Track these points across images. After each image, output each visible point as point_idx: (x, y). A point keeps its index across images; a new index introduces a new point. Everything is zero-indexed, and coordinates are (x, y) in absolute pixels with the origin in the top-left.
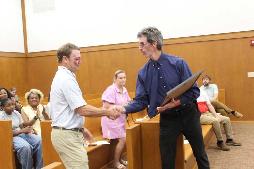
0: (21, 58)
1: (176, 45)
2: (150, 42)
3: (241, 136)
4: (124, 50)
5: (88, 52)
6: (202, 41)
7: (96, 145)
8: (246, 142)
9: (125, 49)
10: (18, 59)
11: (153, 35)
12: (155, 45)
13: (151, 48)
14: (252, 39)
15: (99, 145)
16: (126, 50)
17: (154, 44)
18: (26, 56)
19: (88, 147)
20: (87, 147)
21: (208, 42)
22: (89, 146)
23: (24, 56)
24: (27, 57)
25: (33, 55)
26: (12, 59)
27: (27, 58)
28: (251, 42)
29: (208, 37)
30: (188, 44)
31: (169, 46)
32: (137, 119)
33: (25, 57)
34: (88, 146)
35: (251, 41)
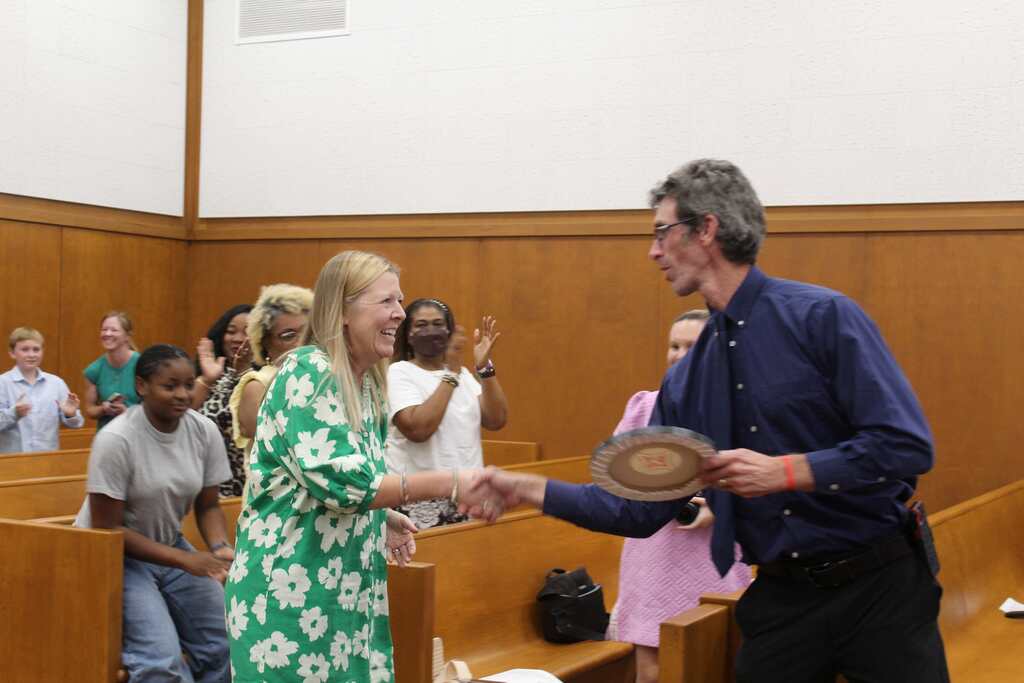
0: (166, 242)
2: (686, 223)
10: (148, 243)
11: (699, 192)
12: (706, 236)
13: (694, 251)
17: (706, 233)
18: (190, 231)
23: (179, 232)
24: (191, 238)
25: (223, 233)
26: (126, 240)
27: (190, 242)
33: (182, 236)
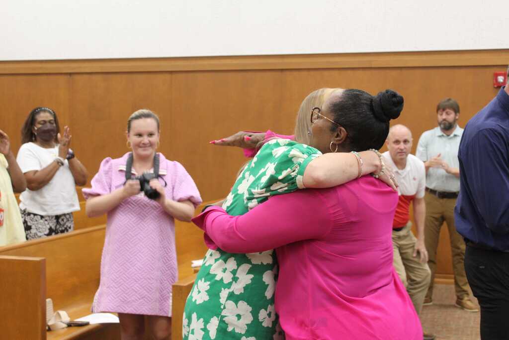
1: (305, 73)
3: (457, 316)
4: (168, 76)
5: (70, 74)
6: (373, 66)
7: (87, 324)
8: (469, 333)
9: (171, 72)
14: (498, 71)
15: (94, 324)
16: (174, 76)
19: (66, 329)
20: (63, 328)
21: (388, 71)
22: (70, 325)
28: (496, 80)
29: (387, 58)
30: (336, 73)
31: (288, 73)
32: (193, 262)
34: (65, 326)
35: (496, 75)
